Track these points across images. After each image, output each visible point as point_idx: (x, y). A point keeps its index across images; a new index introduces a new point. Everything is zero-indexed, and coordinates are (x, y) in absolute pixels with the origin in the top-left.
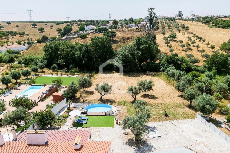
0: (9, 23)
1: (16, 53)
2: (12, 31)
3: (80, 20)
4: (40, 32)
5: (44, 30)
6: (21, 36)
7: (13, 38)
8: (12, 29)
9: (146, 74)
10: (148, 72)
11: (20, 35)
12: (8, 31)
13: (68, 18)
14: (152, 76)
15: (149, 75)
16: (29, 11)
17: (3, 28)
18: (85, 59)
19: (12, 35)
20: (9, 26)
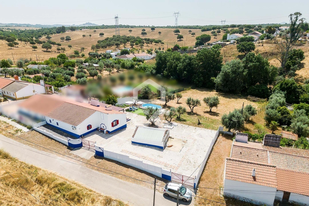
0: (153, 29)
1: (140, 61)
2: (149, 39)
3: (233, 25)
4: (178, 41)
5: (183, 38)
6: (157, 44)
7: (147, 46)
8: (154, 36)
9: (246, 99)
10: (249, 97)
11: (155, 44)
12: (146, 38)
13: (223, 22)
14: (251, 101)
15: (249, 99)
16: (177, 14)
17: (146, 34)
18: (185, 72)
19: (147, 43)
20: (152, 32)
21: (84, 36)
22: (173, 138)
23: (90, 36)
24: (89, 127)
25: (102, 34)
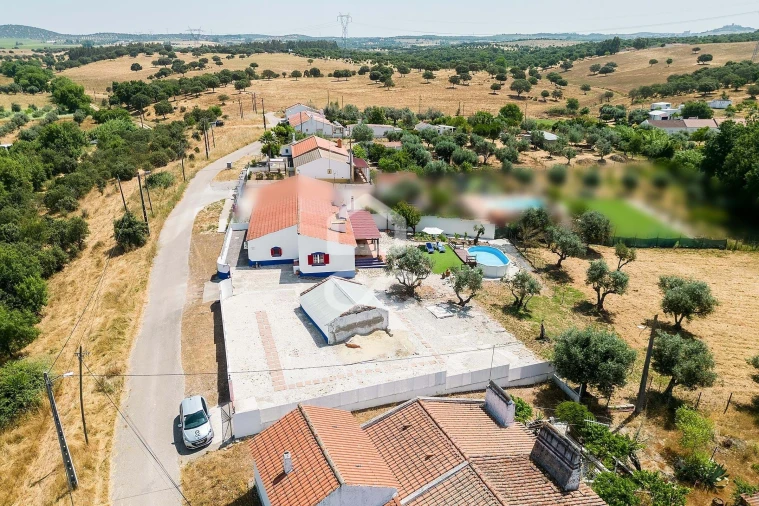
21: (653, 62)
22: (391, 336)
23: (669, 62)
24: (276, 251)
25: (707, 58)
